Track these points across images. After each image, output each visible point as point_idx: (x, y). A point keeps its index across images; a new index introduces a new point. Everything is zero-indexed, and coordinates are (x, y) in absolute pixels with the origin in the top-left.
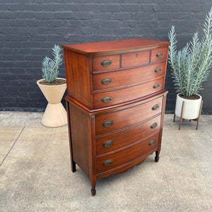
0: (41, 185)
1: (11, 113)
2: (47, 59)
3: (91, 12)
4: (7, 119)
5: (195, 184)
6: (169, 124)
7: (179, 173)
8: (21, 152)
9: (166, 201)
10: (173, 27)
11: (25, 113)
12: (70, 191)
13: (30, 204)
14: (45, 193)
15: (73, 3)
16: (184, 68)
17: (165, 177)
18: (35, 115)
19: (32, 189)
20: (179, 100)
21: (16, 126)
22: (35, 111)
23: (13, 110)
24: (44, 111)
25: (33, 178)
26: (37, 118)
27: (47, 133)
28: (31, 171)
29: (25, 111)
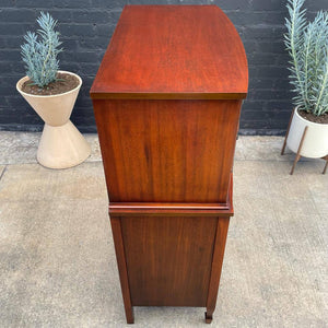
0: (34, 310)
5: (319, 306)
6: (273, 161)
7: (290, 278)
17: (265, 290)
22: (25, 131)
24: (42, 131)
26: (29, 147)
27: (46, 182)
28: (16, 275)
29: (7, 129)
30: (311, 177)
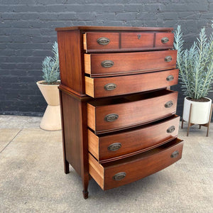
0: (28, 185)
1: (11, 117)
2: (48, 58)
3: (95, 13)
4: (6, 122)
5: (205, 190)
7: (186, 179)
8: (13, 153)
9: (170, 207)
10: (179, 27)
11: (24, 117)
12: (59, 193)
13: (13, 204)
14: (32, 194)
15: (76, 4)
16: (191, 67)
18: (35, 119)
19: (18, 189)
20: (187, 103)
21: (13, 129)
23: (13, 114)
25: (22, 177)
26: (36, 122)
27: (44, 135)
28: (20, 171)
29: (25, 115)
30: (199, 138)
